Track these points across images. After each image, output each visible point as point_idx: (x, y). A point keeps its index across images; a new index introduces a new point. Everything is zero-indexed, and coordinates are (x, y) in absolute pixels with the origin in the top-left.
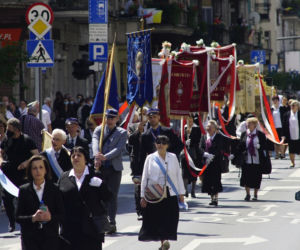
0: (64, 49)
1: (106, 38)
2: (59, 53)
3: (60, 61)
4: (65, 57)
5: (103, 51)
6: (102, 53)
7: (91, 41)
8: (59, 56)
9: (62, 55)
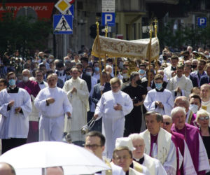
0: (85, 15)
1: (114, 9)
2: (82, 18)
3: (82, 24)
4: (86, 22)
5: (111, 18)
6: (111, 20)
7: (103, 11)
8: (82, 21)
9: (84, 20)
